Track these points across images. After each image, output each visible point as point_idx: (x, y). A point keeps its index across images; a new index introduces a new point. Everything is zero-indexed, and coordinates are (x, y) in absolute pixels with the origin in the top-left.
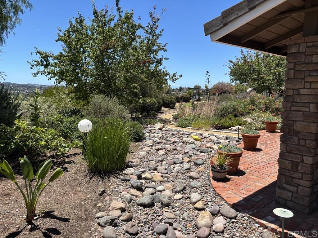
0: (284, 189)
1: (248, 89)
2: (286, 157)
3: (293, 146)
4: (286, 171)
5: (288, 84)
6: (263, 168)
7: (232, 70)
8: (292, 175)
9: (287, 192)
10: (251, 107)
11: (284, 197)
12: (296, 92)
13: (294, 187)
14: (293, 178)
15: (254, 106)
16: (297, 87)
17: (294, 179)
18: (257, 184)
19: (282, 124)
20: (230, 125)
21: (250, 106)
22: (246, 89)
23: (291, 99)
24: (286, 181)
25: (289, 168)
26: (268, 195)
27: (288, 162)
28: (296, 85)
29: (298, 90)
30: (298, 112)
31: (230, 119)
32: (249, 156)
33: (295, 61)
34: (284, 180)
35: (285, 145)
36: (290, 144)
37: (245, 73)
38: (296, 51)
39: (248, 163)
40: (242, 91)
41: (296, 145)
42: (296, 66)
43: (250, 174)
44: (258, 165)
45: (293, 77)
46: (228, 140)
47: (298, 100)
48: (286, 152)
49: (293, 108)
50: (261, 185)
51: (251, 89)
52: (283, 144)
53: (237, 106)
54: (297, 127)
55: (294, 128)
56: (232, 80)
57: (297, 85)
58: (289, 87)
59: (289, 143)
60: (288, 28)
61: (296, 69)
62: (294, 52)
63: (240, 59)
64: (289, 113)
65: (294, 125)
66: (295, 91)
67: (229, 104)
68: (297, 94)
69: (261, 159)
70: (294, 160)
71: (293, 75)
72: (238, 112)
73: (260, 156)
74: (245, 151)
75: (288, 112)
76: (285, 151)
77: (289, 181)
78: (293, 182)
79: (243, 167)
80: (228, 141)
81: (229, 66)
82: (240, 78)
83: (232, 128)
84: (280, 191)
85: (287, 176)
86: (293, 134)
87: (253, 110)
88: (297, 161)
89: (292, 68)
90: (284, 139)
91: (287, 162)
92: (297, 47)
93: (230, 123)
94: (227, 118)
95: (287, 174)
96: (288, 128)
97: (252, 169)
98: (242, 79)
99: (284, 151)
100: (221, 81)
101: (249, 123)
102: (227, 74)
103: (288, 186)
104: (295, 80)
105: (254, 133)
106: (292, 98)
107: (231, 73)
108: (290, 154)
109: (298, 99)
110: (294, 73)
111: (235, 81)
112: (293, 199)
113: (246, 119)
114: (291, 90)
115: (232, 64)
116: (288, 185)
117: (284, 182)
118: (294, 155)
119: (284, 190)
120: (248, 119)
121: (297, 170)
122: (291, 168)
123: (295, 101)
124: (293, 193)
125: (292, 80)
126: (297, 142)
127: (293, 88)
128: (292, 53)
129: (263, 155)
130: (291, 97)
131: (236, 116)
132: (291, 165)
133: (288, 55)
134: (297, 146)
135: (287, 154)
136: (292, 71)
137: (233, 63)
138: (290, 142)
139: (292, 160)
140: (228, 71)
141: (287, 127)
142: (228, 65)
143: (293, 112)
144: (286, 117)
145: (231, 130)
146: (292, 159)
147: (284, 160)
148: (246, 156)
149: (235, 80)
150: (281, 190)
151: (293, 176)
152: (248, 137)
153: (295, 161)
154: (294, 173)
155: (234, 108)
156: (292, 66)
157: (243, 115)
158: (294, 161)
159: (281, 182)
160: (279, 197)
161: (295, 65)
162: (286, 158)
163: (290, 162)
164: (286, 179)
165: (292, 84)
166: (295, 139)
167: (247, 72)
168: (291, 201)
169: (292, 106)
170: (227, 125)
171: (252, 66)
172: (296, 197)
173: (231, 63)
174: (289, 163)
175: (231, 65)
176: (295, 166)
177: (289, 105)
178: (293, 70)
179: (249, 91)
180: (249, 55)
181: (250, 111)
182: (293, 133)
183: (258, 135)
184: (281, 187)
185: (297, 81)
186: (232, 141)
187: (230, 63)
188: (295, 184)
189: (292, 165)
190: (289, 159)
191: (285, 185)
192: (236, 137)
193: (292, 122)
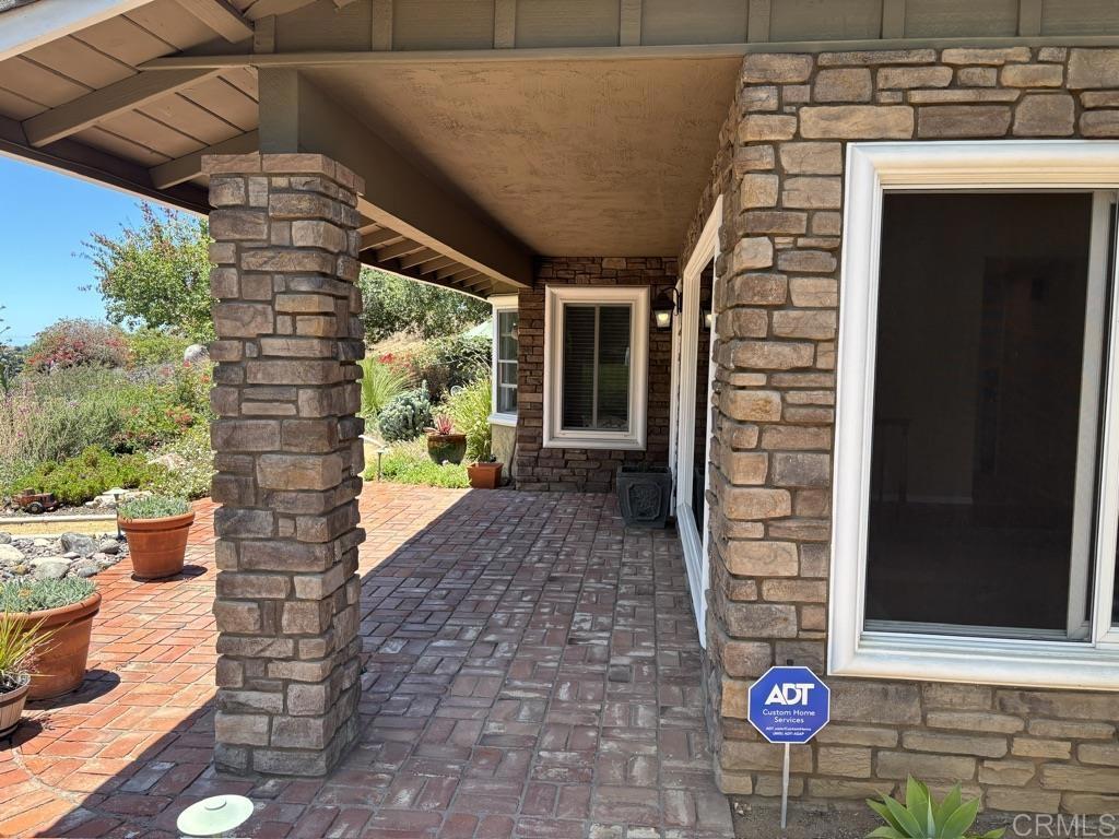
0: (240, 709)
1: (188, 349)
2: (239, 590)
3: (258, 544)
4: (244, 640)
5: (224, 321)
6: (194, 642)
7: (111, 274)
8: (262, 651)
9: (252, 717)
10: (181, 412)
11: (244, 741)
12: (251, 350)
13: (275, 692)
14: (270, 660)
15: (190, 406)
16: (252, 331)
17: (270, 666)
18: (162, 713)
19: (215, 468)
20: (90, 487)
21: (178, 408)
22: (180, 348)
23: (236, 376)
24: (245, 680)
25: (253, 628)
26: (192, 747)
27: (246, 606)
28: (250, 322)
29: (256, 340)
30: (263, 422)
31: (94, 463)
32: (150, 604)
33: (237, 236)
34: (240, 679)
35: (232, 544)
36: (247, 539)
37: (165, 290)
38: (238, 202)
39: (140, 632)
40: (164, 356)
41: (269, 540)
42: (244, 255)
43: (138, 677)
44: (180, 633)
45: (236, 296)
46: (72, 554)
47: (260, 379)
48: (239, 572)
49: (247, 408)
50: (173, 713)
51: (196, 348)
52: (224, 544)
53: (123, 414)
54: (265, 476)
55: (255, 480)
56: (114, 314)
57: (253, 325)
58: (227, 331)
59: (244, 536)
60: (230, 124)
61: (245, 267)
62: (231, 203)
63: (142, 235)
64: (235, 428)
65: (254, 469)
66: (248, 344)
67: (87, 406)
68: (255, 356)
69: (195, 605)
70: (264, 595)
71: (235, 289)
72: (131, 435)
73: (194, 594)
74: (138, 584)
75: (232, 423)
76: (236, 570)
77: (255, 678)
78: (270, 675)
79: (113, 656)
80: (72, 558)
81: (98, 259)
82: (146, 304)
83: (97, 498)
84: (229, 720)
85: (250, 658)
86: (256, 503)
87: (190, 425)
88: (275, 596)
89: (231, 262)
90: (226, 527)
91: (243, 607)
92: (239, 188)
93: (91, 479)
94: (79, 461)
95: (248, 652)
96: (236, 480)
97: (150, 655)
98: (152, 310)
99: (230, 570)
100: (72, 317)
101: (171, 475)
102: (89, 287)
103: (254, 695)
104: (245, 305)
105: (169, 511)
106: (242, 373)
107: (105, 287)
108: (252, 577)
109: (259, 376)
110: (239, 283)
111: (126, 318)
112: (273, 738)
113: (158, 460)
114: (236, 343)
115: (110, 252)
116: (256, 689)
117: (240, 685)
118: (263, 577)
119: (242, 713)
120: (166, 457)
121: (278, 627)
122: (257, 627)
123: (249, 381)
124: (271, 715)
125: (235, 305)
126: (270, 529)
127: (239, 335)
128: (226, 207)
129: (206, 588)
130: (236, 369)
131: (122, 449)
132: (256, 615)
133: (212, 213)
134: (272, 544)
135: (240, 578)
136: (232, 273)
137: (113, 248)
138: (249, 531)
139: (257, 596)
140: (95, 277)
141: (233, 478)
142: (89, 251)
143: (250, 422)
144: (227, 443)
145: (95, 506)
146: (259, 593)
147: (234, 604)
148: (137, 604)
149: (127, 312)
150: (232, 717)
151: (267, 654)
152: (145, 531)
153: (269, 599)
154: (269, 641)
155: (111, 420)
156: (228, 253)
157: (149, 444)
158: (265, 599)
159: (231, 686)
160: (228, 746)
161: (239, 251)
162: (239, 593)
163: (255, 605)
164: (244, 672)
165: (236, 320)
166: (263, 518)
167: (172, 286)
168: (268, 747)
169: (242, 399)
170: (75, 489)
171: (187, 265)
172: (282, 730)
173: (105, 248)
174: (250, 610)
175: (105, 253)
176: (270, 613)
177: (233, 396)
178: (234, 270)
179: (190, 354)
180: (173, 222)
181: (175, 428)
182: (253, 500)
183: (187, 514)
184: (229, 705)
185: (252, 309)
186: (89, 555)
187: (100, 245)
188: (275, 683)
189: (261, 616)
190: (249, 596)
191: (243, 696)
192: (109, 534)
193: (248, 458)
